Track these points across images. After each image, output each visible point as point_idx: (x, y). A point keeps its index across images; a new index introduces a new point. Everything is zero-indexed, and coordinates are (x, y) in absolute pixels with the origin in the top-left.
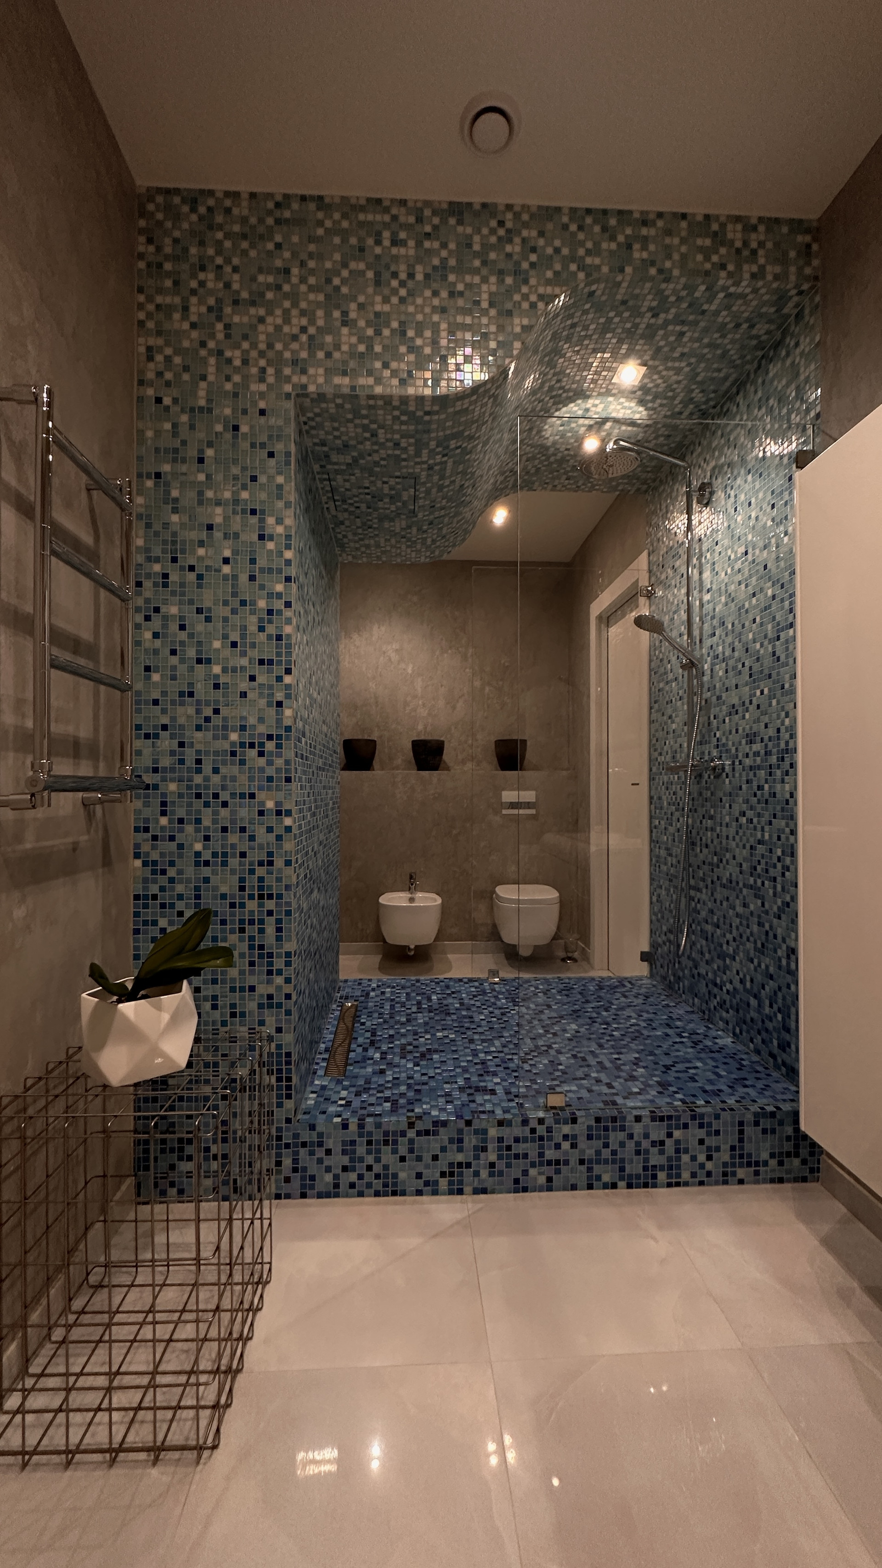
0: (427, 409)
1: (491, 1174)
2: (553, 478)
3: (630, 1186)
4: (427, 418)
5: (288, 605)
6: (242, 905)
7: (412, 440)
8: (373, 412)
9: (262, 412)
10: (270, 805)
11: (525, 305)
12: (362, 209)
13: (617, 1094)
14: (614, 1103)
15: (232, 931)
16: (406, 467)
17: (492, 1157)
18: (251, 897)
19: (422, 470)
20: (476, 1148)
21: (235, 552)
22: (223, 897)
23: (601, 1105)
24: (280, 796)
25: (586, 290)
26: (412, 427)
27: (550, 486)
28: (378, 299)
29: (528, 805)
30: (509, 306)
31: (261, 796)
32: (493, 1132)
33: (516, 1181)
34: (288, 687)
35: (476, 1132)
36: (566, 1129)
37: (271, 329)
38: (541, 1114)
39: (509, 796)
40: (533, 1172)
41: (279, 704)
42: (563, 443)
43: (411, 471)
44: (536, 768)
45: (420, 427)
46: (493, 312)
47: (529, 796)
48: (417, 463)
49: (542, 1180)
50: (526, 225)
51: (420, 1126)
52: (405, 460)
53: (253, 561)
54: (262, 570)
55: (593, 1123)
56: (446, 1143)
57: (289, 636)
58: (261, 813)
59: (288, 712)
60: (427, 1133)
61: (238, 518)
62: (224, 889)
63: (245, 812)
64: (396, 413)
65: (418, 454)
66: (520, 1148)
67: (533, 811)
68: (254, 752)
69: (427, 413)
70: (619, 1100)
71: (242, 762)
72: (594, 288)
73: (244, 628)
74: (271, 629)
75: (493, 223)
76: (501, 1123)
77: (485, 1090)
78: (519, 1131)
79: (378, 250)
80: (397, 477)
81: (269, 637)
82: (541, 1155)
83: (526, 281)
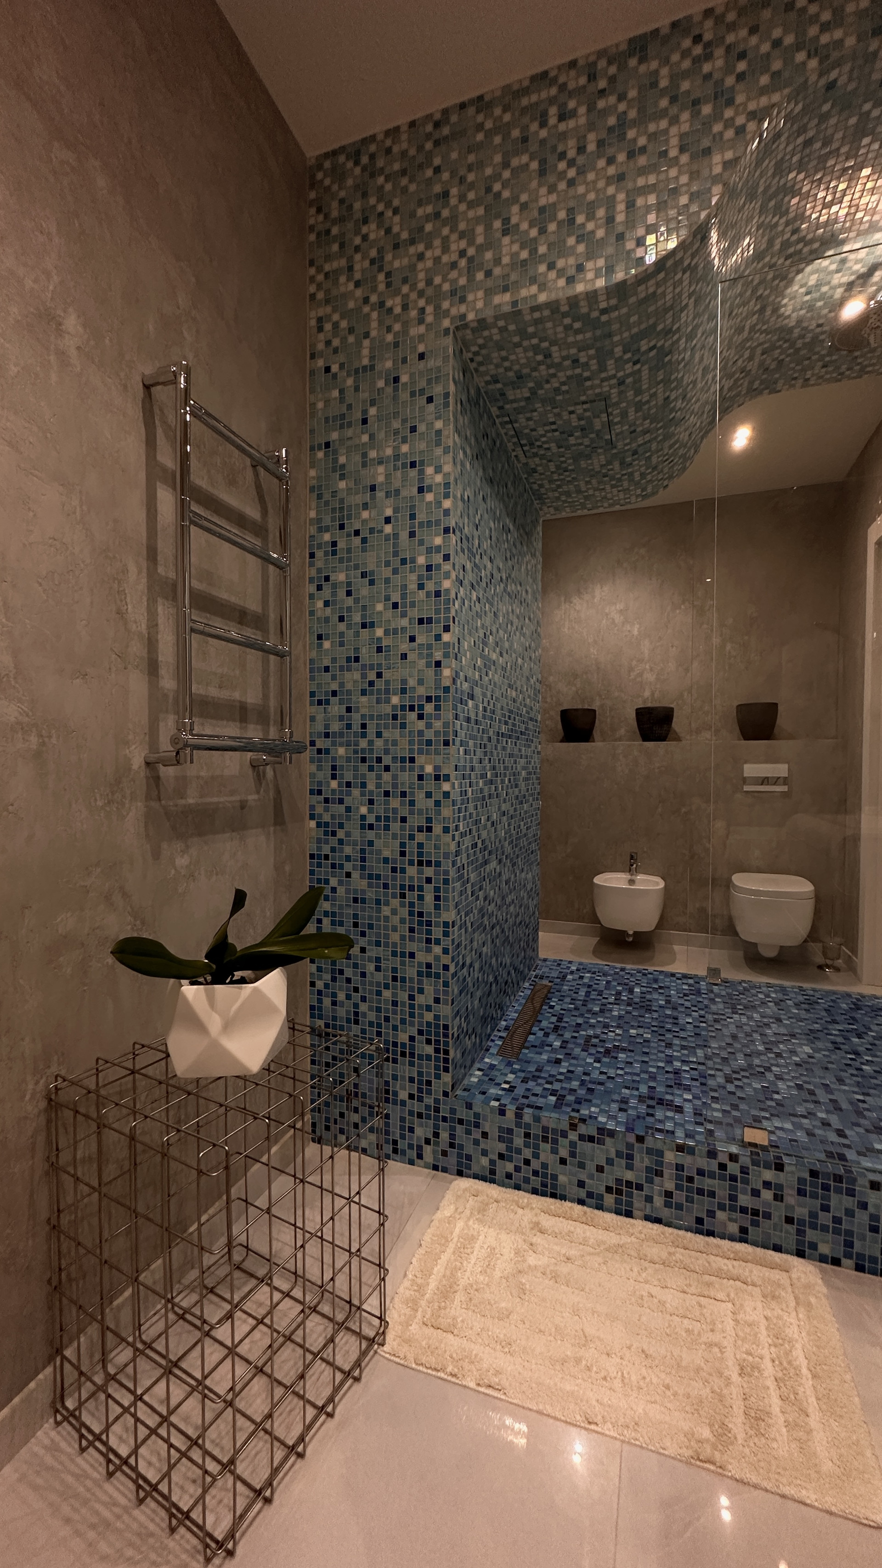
0: (603, 305)
1: (668, 1205)
2: (804, 370)
3: (860, 1268)
4: (604, 318)
5: (447, 558)
6: (403, 871)
7: (592, 352)
8: (540, 327)
9: (422, 356)
10: (429, 769)
11: (730, 134)
12: (525, 92)
13: (849, 1147)
14: (842, 1157)
15: (394, 896)
16: (592, 387)
17: (670, 1186)
18: (411, 863)
19: (611, 387)
20: (648, 1169)
21: (396, 510)
22: (386, 860)
23: (822, 1156)
24: (439, 760)
25: (823, 82)
26: (588, 335)
27: (800, 382)
28: (543, 191)
29: (776, 781)
30: (706, 143)
31: (420, 760)
32: (670, 1157)
33: (700, 1221)
34: (447, 645)
35: (649, 1151)
36: (769, 1175)
37: (429, 264)
38: (734, 1149)
39: (751, 770)
40: (721, 1215)
41: (438, 664)
42: (812, 318)
43: (598, 391)
44: (791, 737)
45: (598, 332)
46: (684, 159)
47: (781, 770)
48: (603, 380)
49: (733, 1228)
50: (732, 27)
51: (583, 1129)
52: (588, 379)
53: (413, 517)
54: (421, 525)
55: (807, 1175)
56: (613, 1155)
57: (447, 591)
58: (421, 778)
59: (446, 672)
60: (591, 1139)
61: (399, 474)
62: (386, 853)
63: (406, 778)
64: (567, 321)
65: (602, 368)
66: (707, 1183)
67: (785, 788)
68: (413, 715)
69: (604, 311)
70: (851, 1155)
71: (403, 726)
72: (833, 75)
73: (404, 587)
74: (430, 586)
75: (687, 43)
76: (680, 1148)
77: (670, 1105)
78: (703, 1162)
79: (543, 133)
80: (584, 403)
81: (428, 594)
82: (733, 1198)
83: (730, 102)
